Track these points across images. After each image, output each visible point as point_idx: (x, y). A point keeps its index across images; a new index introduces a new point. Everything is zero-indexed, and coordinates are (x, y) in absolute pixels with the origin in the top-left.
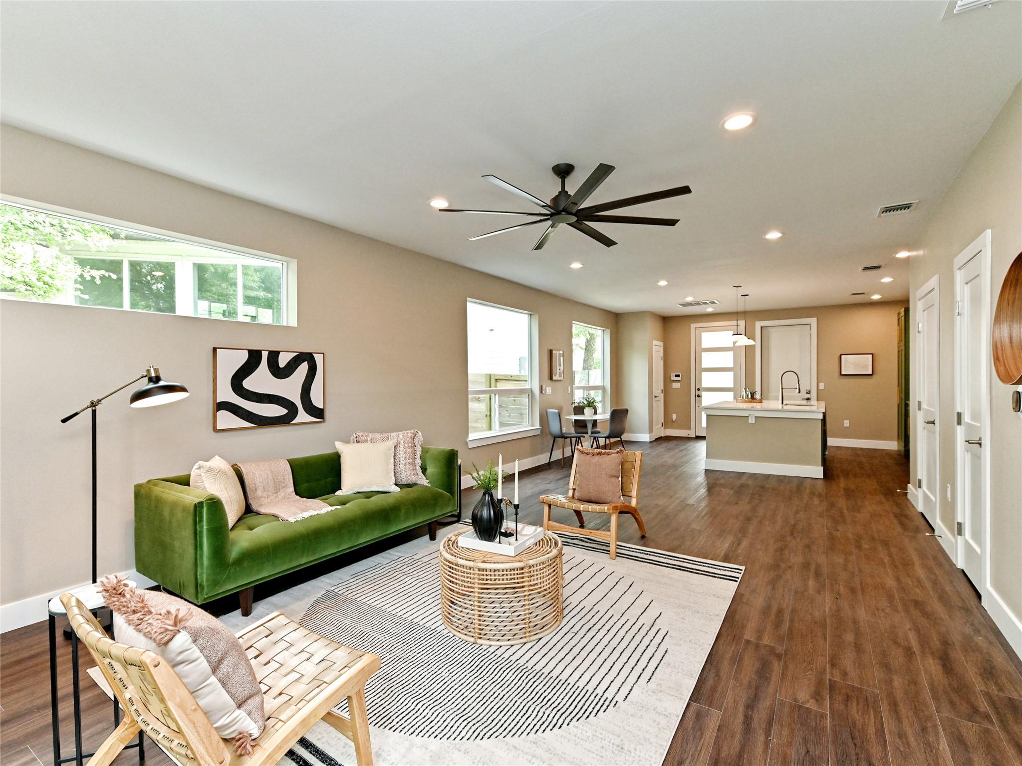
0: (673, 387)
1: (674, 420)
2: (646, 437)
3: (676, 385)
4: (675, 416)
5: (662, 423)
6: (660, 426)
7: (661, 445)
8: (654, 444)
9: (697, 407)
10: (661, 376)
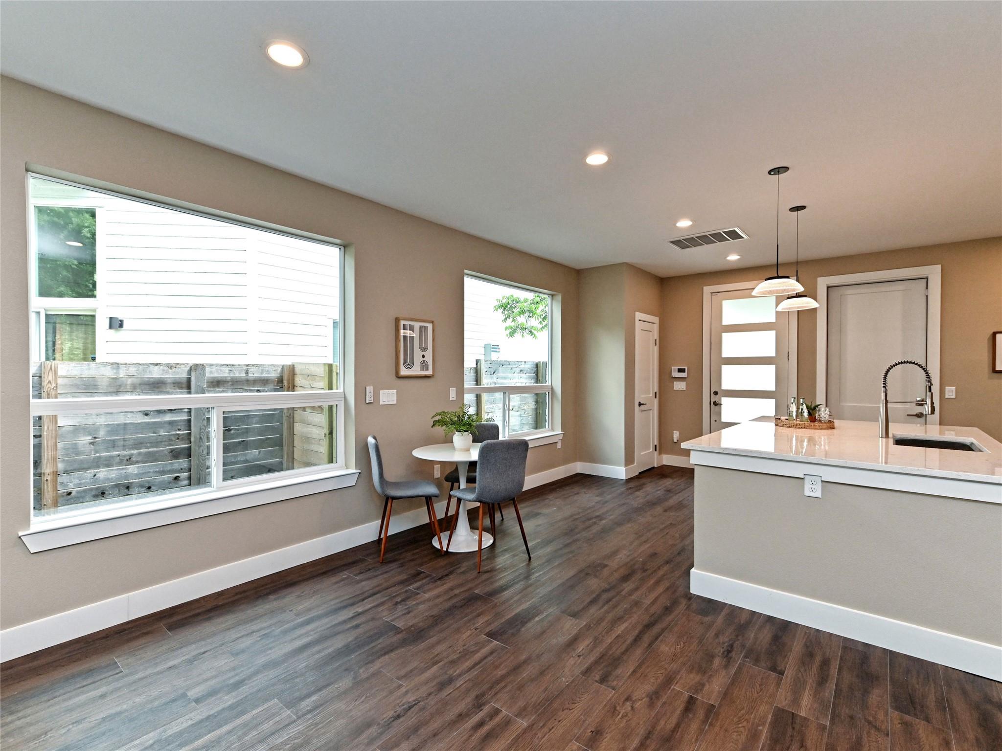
0: (675, 389)
1: (675, 440)
2: (620, 472)
3: (680, 386)
4: (678, 435)
5: (656, 446)
6: (651, 450)
7: (640, 489)
8: (632, 485)
9: (713, 421)
10: (653, 369)
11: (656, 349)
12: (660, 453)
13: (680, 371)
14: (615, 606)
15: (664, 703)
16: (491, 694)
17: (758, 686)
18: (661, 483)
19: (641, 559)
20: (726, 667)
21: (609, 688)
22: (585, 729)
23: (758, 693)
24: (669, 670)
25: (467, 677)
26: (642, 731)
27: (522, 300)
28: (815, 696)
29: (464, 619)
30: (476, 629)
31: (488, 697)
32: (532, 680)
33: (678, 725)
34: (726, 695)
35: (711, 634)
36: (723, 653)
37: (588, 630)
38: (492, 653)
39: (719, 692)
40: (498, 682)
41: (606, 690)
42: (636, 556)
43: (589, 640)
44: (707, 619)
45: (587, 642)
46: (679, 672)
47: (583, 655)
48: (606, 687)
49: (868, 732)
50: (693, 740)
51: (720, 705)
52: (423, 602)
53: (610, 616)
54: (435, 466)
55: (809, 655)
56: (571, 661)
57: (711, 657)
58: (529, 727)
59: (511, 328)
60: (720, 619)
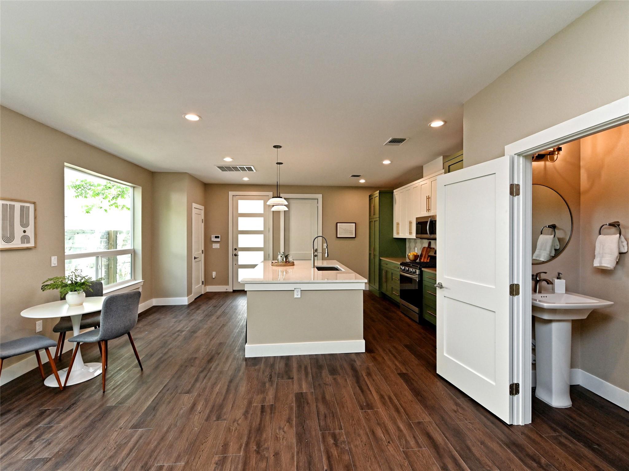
0: (213, 248)
1: (214, 277)
2: (184, 300)
3: (216, 246)
4: (215, 274)
5: (203, 281)
6: (200, 284)
7: (199, 308)
8: (193, 307)
9: (234, 264)
10: (201, 238)
11: (203, 225)
12: (205, 286)
13: (216, 237)
14: (210, 378)
15: (252, 414)
16: (151, 461)
17: (286, 388)
18: (210, 303)
19: (214, 348)
20: (272, 385)
21: (222, 421)
22: (218, 447)
23: (287, 391)
24: (248, 398)
25: (128, 460)
26: (246, 432)
27: (96, 185)
28: (306, 382)
29: (107, 427)
30: (121, 429)
31: (150, 463)
32: (177, 439)
33: (261, 421)
34: (276, 398)
35: (260, 374)
36: (269, 380)
37: (199, 397)
38: (140, 438)
39: (273, 398)
40: (153, 451)
41: (221, 423)
42: (211, 347)
43: (202, 402)
44: (257, 367)
45: (201, 403)
46: (253, 397)
47: (202, 411)
48: (221, 421)
49: (326, 388)
50: (269, 423)
51: (275, 403)
52: (61, 431)
53: (209, 384)
54: (37, 322)
55: (300, 367)
56: (197, 417)
57: (264, 384)
58: (186, 464)
59: (87, 207)
60: (262, 365)
